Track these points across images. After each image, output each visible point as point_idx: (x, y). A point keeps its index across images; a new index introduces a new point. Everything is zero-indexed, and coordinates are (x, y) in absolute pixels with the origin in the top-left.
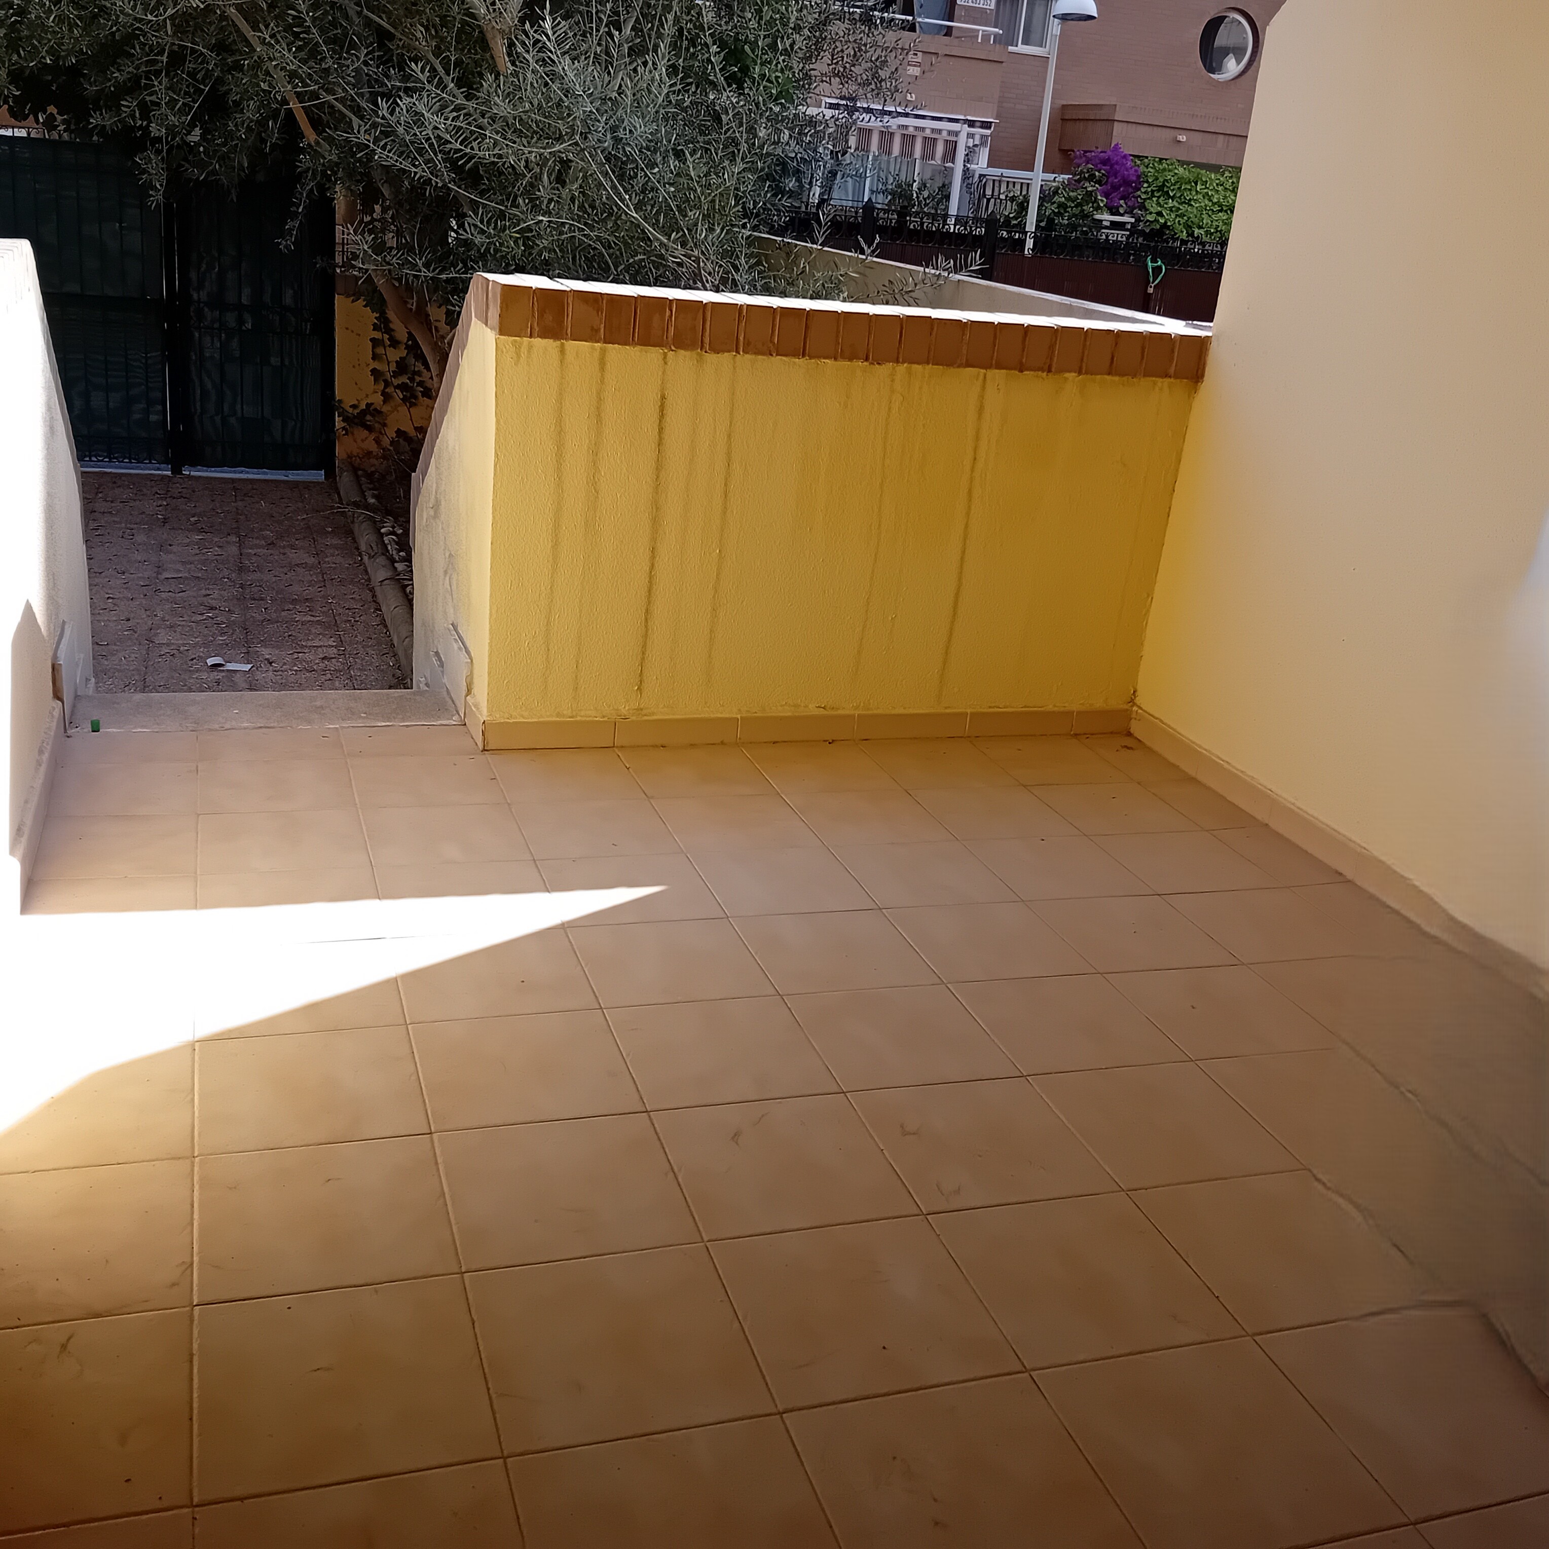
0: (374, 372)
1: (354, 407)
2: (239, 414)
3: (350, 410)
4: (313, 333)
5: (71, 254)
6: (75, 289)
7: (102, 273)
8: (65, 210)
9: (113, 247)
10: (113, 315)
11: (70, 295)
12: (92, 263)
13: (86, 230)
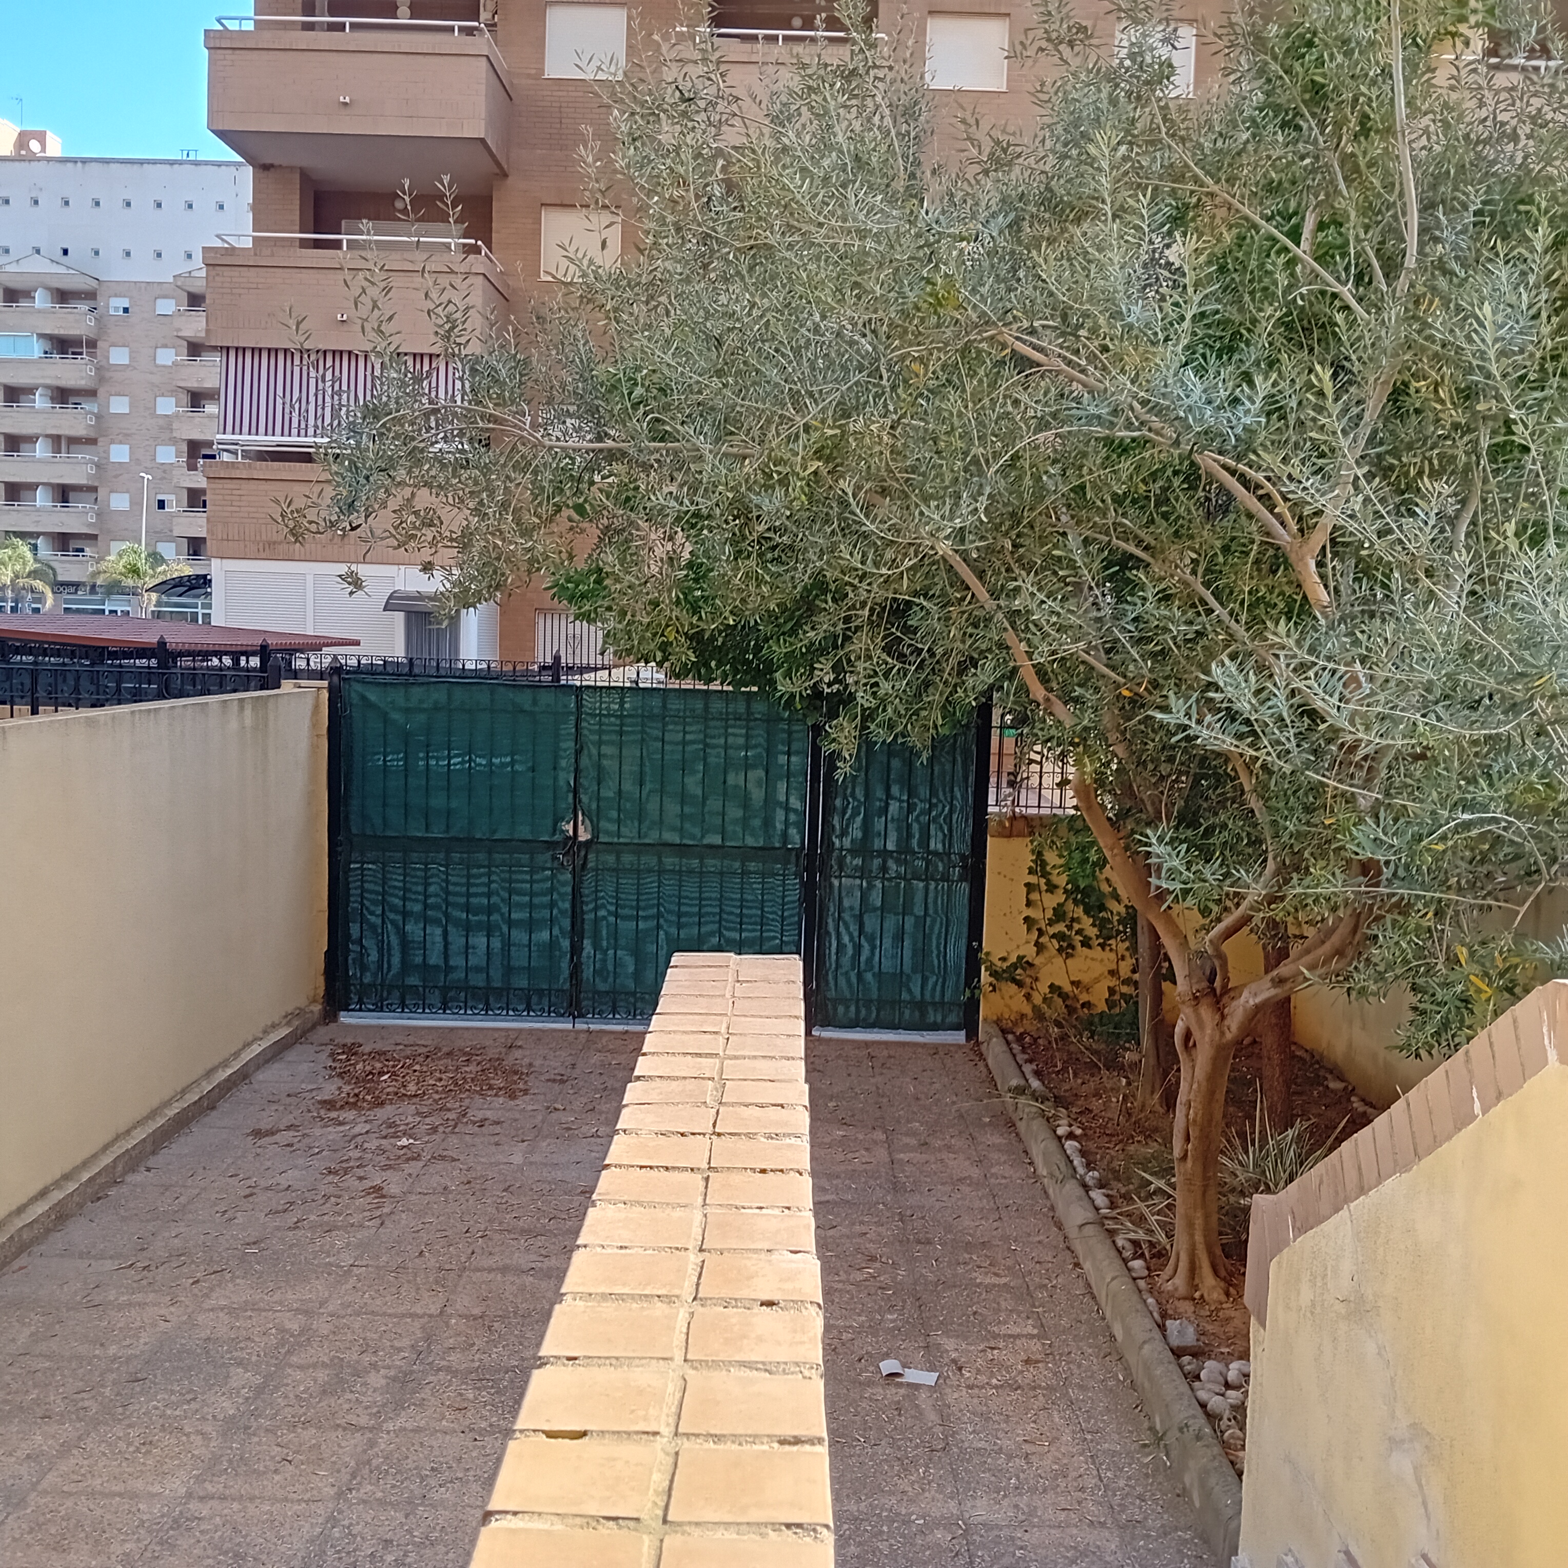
0: (1027, 919)
1: (1003, 959)
2: (876, 969)
3: (999, 963)
4: (962, 879)
5: (714, 804)
6: (717, 840)
7: (745, 822)
8: (712, 760)
9: (757, 795)
10: (752, 866)
11: (711, 847)
12: (734, 812)
13: (731, 779)
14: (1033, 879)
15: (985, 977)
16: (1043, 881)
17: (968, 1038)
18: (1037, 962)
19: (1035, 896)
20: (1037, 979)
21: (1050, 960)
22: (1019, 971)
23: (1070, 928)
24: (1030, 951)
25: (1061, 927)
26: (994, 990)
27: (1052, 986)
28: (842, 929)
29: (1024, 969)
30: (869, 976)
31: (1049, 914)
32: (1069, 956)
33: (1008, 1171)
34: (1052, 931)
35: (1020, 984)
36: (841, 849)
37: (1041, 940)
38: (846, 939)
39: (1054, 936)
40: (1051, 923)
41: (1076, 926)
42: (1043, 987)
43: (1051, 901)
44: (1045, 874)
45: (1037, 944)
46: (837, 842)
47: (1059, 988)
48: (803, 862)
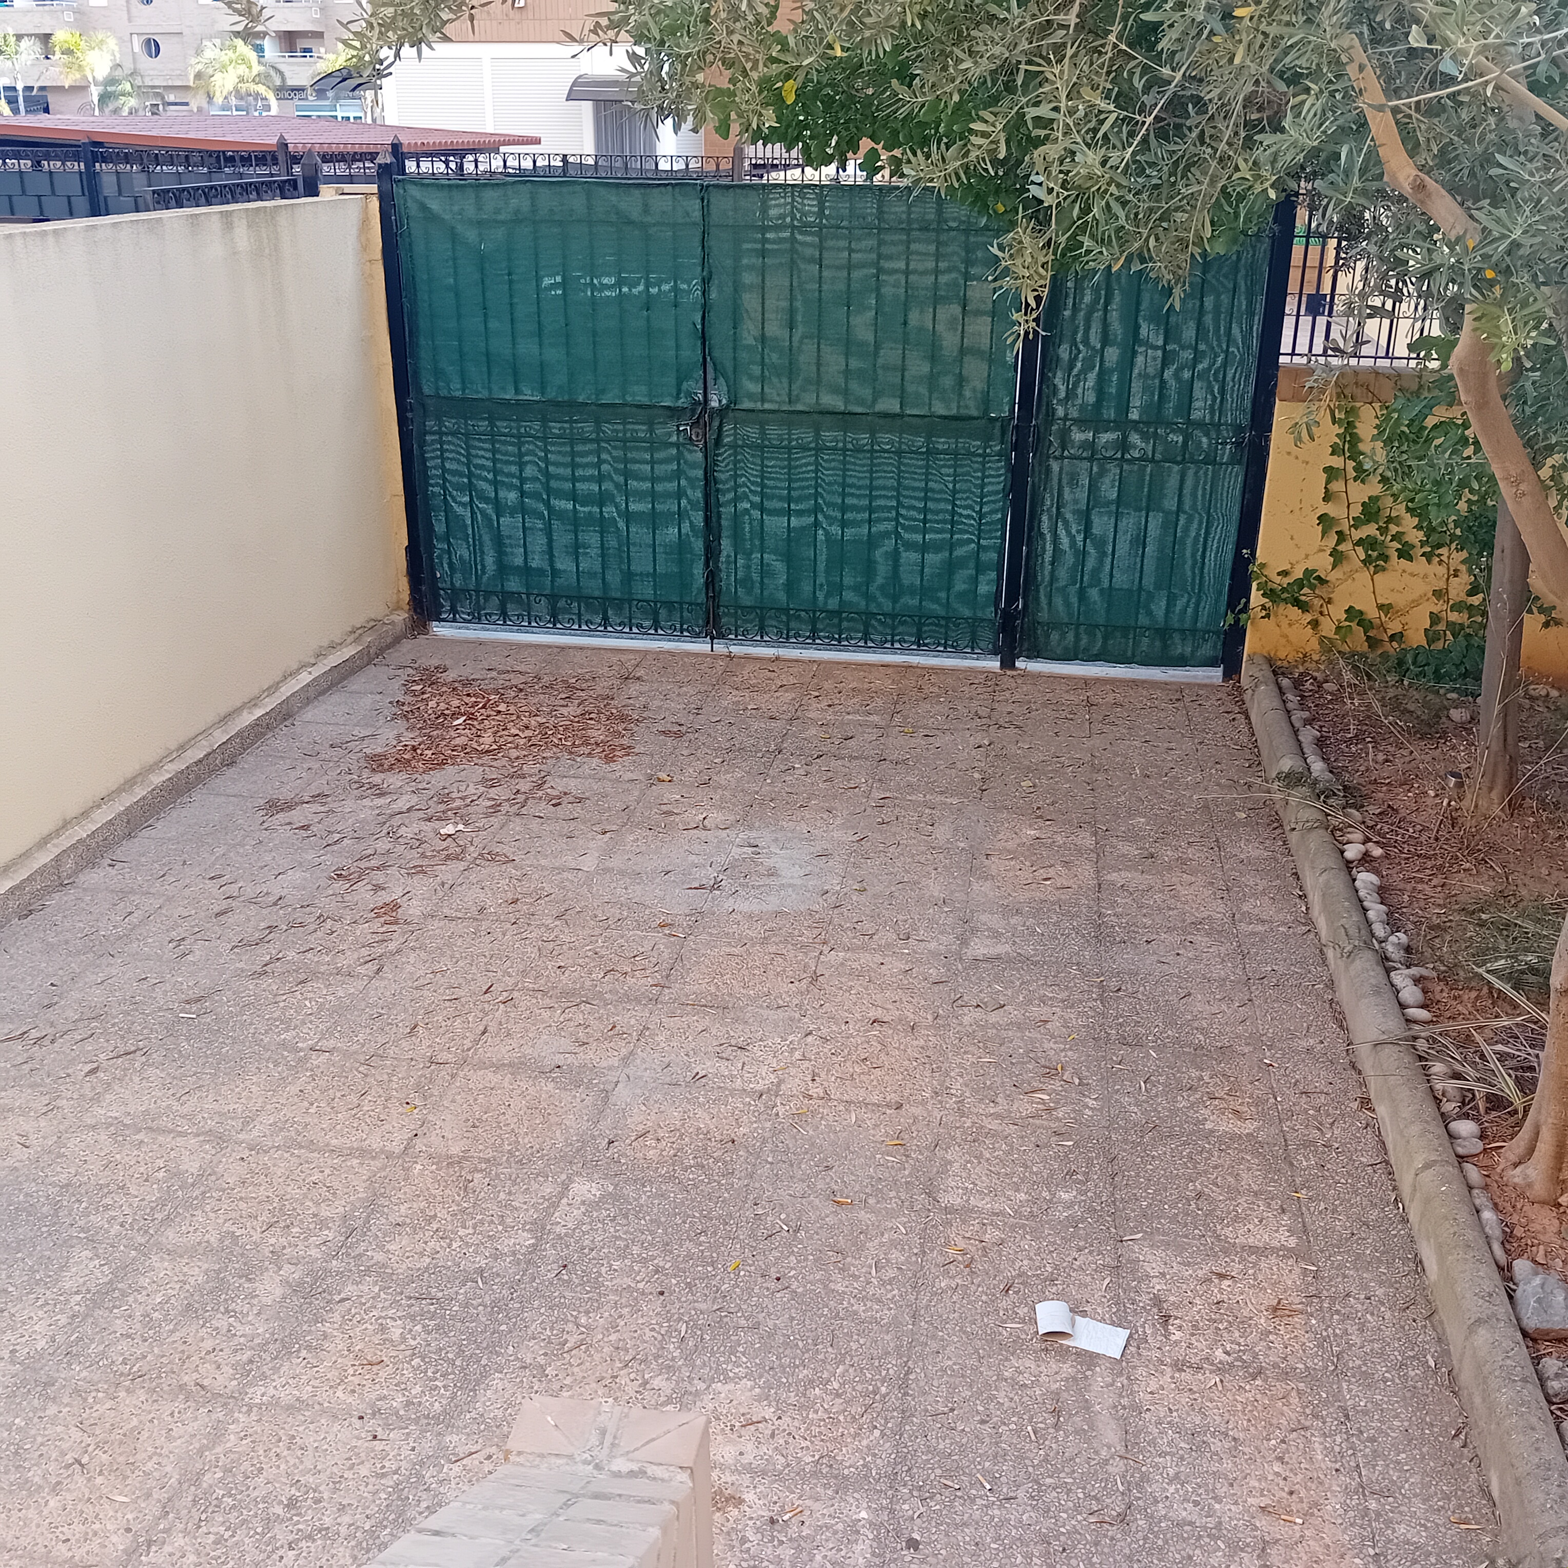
0: (1323, 518)
1: (1285, 573)
2: (1106, 585)
3: (1278, 579)
4: (1233, 461)
5: (890, 354)
6: (891, 405)
7: (932, 381)
8: (887, 291)
9: (950, 342)
10: (942, 443)
11: (885, 415)
12: (919, 367)
13: (914, 317)
14: (1337, 462)
15: (1256, 598)
16: (1351, 464)
17: (1227, 676)
18: (1332, 577)
19: (1337, 486)
20: (1329, 601)
21: (1350, 576)
22: (1306, 590)
23: (1383, 530)
24: (1322, 563)
25: (1370, 530)
26: (1268, 616)
27: (1350, 612)
28: (1062, 533)
29: (1312, 587)
30: (1094, 594)
31: (1357, 511)
32: (1378, 570)
33: (1269, 911)
34: (1357, 535)
35: (1304, 607)
36: (1065, 418)
37: (1339, 548)
38: (1065, 541)
39: (1360, 543)
40: (1357, 523)
41: (1393, 529)
42: (1338, 613)
43: (1360, 493)
44: (1355, 455)
45: (1334, 553)
46: (1060, 412)
47: (1361, 613)
48: (1011, 437)
